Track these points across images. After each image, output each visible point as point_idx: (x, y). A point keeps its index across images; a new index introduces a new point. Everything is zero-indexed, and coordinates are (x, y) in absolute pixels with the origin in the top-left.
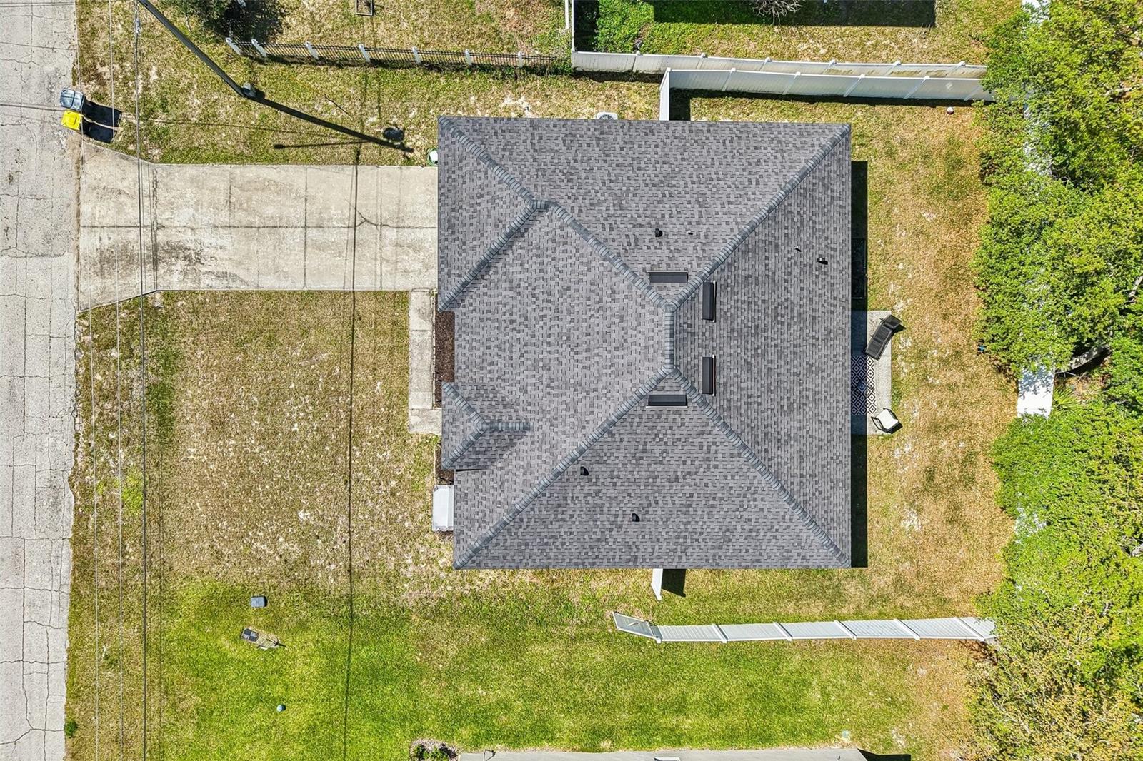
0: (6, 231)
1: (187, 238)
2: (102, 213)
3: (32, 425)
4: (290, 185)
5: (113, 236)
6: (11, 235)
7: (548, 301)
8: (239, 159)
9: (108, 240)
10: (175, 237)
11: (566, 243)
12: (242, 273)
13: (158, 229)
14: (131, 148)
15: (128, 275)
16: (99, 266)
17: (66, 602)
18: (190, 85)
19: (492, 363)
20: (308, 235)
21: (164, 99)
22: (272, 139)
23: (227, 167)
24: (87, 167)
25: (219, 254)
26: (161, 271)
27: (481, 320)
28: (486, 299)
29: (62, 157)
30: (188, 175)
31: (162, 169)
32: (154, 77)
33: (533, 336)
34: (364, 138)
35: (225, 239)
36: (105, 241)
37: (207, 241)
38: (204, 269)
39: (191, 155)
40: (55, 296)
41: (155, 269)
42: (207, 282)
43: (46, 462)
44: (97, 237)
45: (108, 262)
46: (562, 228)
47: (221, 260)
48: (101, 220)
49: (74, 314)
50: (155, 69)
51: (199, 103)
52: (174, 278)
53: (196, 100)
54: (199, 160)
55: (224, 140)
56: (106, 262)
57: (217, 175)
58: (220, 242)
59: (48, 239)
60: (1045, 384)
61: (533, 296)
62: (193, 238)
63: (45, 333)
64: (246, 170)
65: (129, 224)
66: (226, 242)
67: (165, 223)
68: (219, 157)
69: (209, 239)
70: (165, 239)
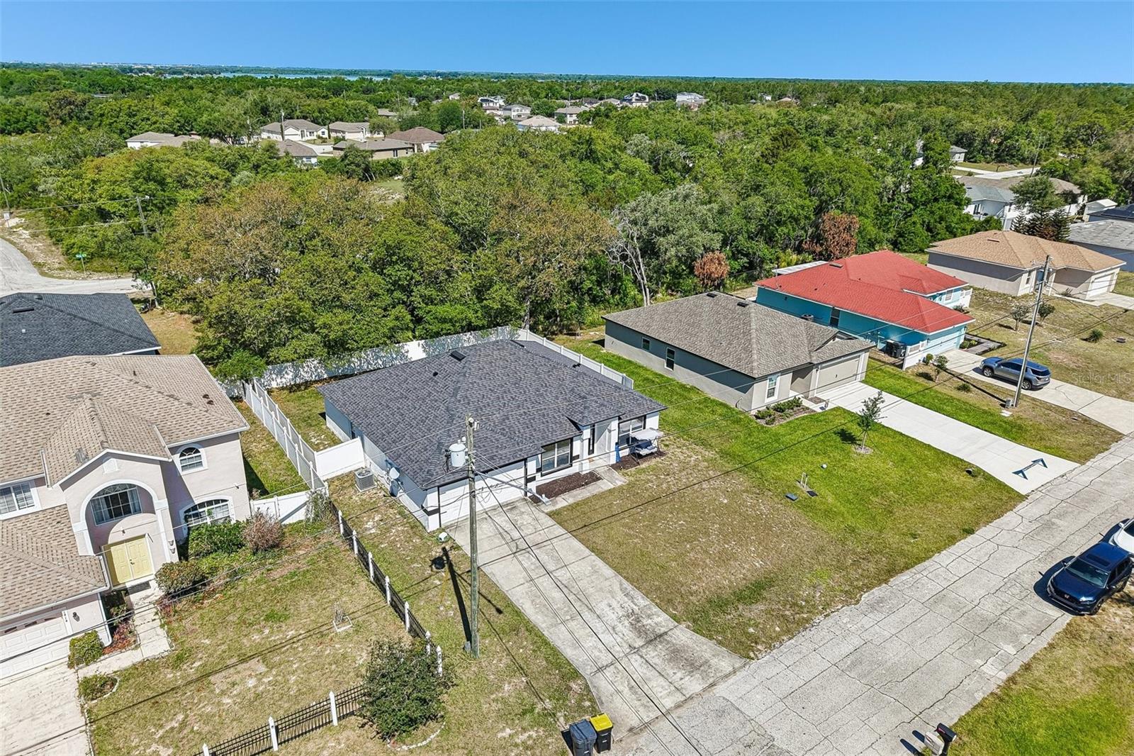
0: (750, 746)
1: (624, 628)
2: (660, 690)
3: (857, 642)
4: (527, 593)
5: (671, 672)
6: (748, 740)
7: (503, 398)
8: (531, 629)
9: (677, 675)
10: (631, 636)
11: (467, 397)
12: (616, 588)
13: (635, 648)
14: (587, 704)
15: (688, 647)
16: (702, 668)
17: (919, 567)
18: (496, 700)
19: (554, 417)
20: (554, 568)
21: (524, 713)
22: (499, 620)
23: (546, 633)
24: (635, 722)
25: (614, 604)
26: (663, 630)
27: (535, 430)
28: (522, 431)
29: (644, 748)
30: (574, 653)
31: (587, 671)
32: (508, 731)
33: (526, 400)
34: (453, 575)
35: (602, 607)
36: (679, 675)
37: (614, 617)
38: (637, 608)
39: (556, 660)
40: (756, 682)
41: (666, 633)
42: (642, 601)
43: (866, 621)
44: (683, 681)
45: (693, 664)
46: (460, 401)
47: (619, 602)
48: (667, 687)
49: (754, 664)
50: (500, 735)
51: (507, 685)
52: (660, 620)
53: (506, 689)
54: (555, 652)
55: (524, 649)
56: (693, 665)
57: (559, 637)
58: (607, 609)
59: (721, 713)
60: (403, 347)
61: (504, 406)
62: (620, 625)
63: (789, 672)
64: (537, 621)
65: (650, 667)
66: (603, 605)
67: (626, 646)
68: (542, 642)
69: (611, 617)
70: (637, 640)
